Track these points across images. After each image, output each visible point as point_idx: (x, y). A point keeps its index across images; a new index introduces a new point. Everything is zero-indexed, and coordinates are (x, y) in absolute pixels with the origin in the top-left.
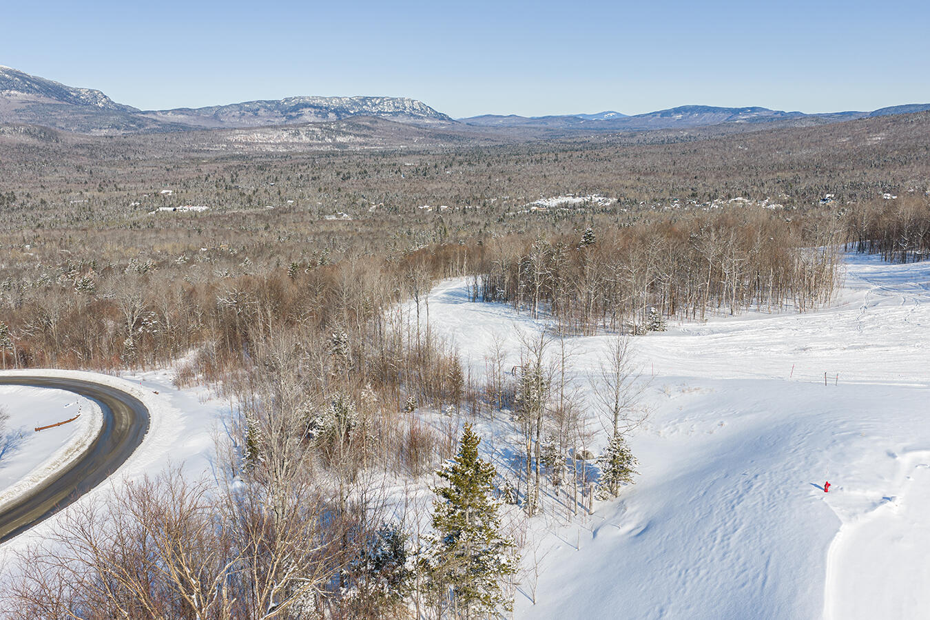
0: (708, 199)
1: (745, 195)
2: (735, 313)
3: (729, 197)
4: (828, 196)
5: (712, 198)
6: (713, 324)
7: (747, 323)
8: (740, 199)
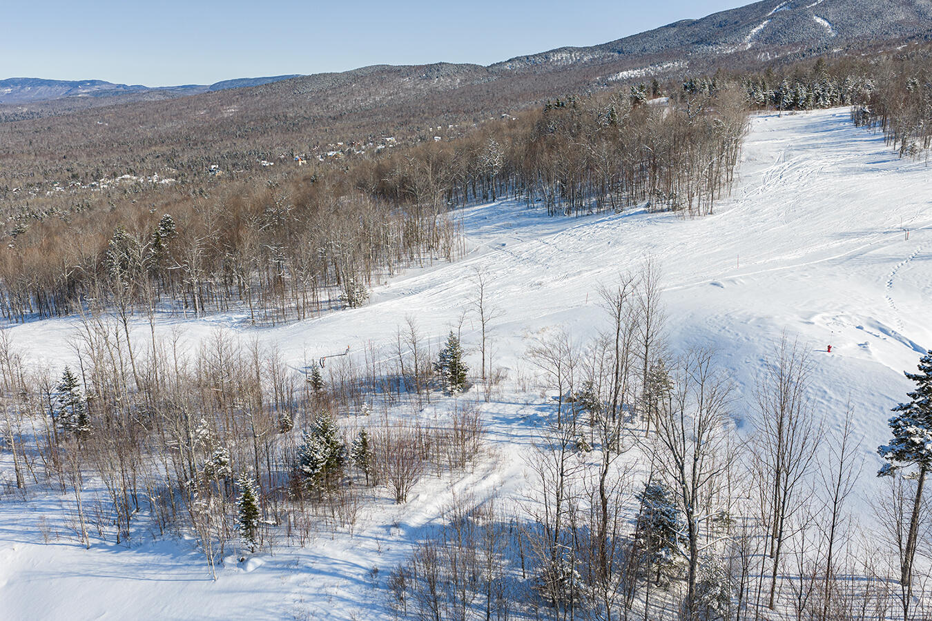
0: (92, 178)
1: (131, 172)
2: (395, 273)
3: (115, 175)
4: (213, 167)
5: (97, 177)
6: (394, 284)
7: (424, 278)
8: (128, 176)
